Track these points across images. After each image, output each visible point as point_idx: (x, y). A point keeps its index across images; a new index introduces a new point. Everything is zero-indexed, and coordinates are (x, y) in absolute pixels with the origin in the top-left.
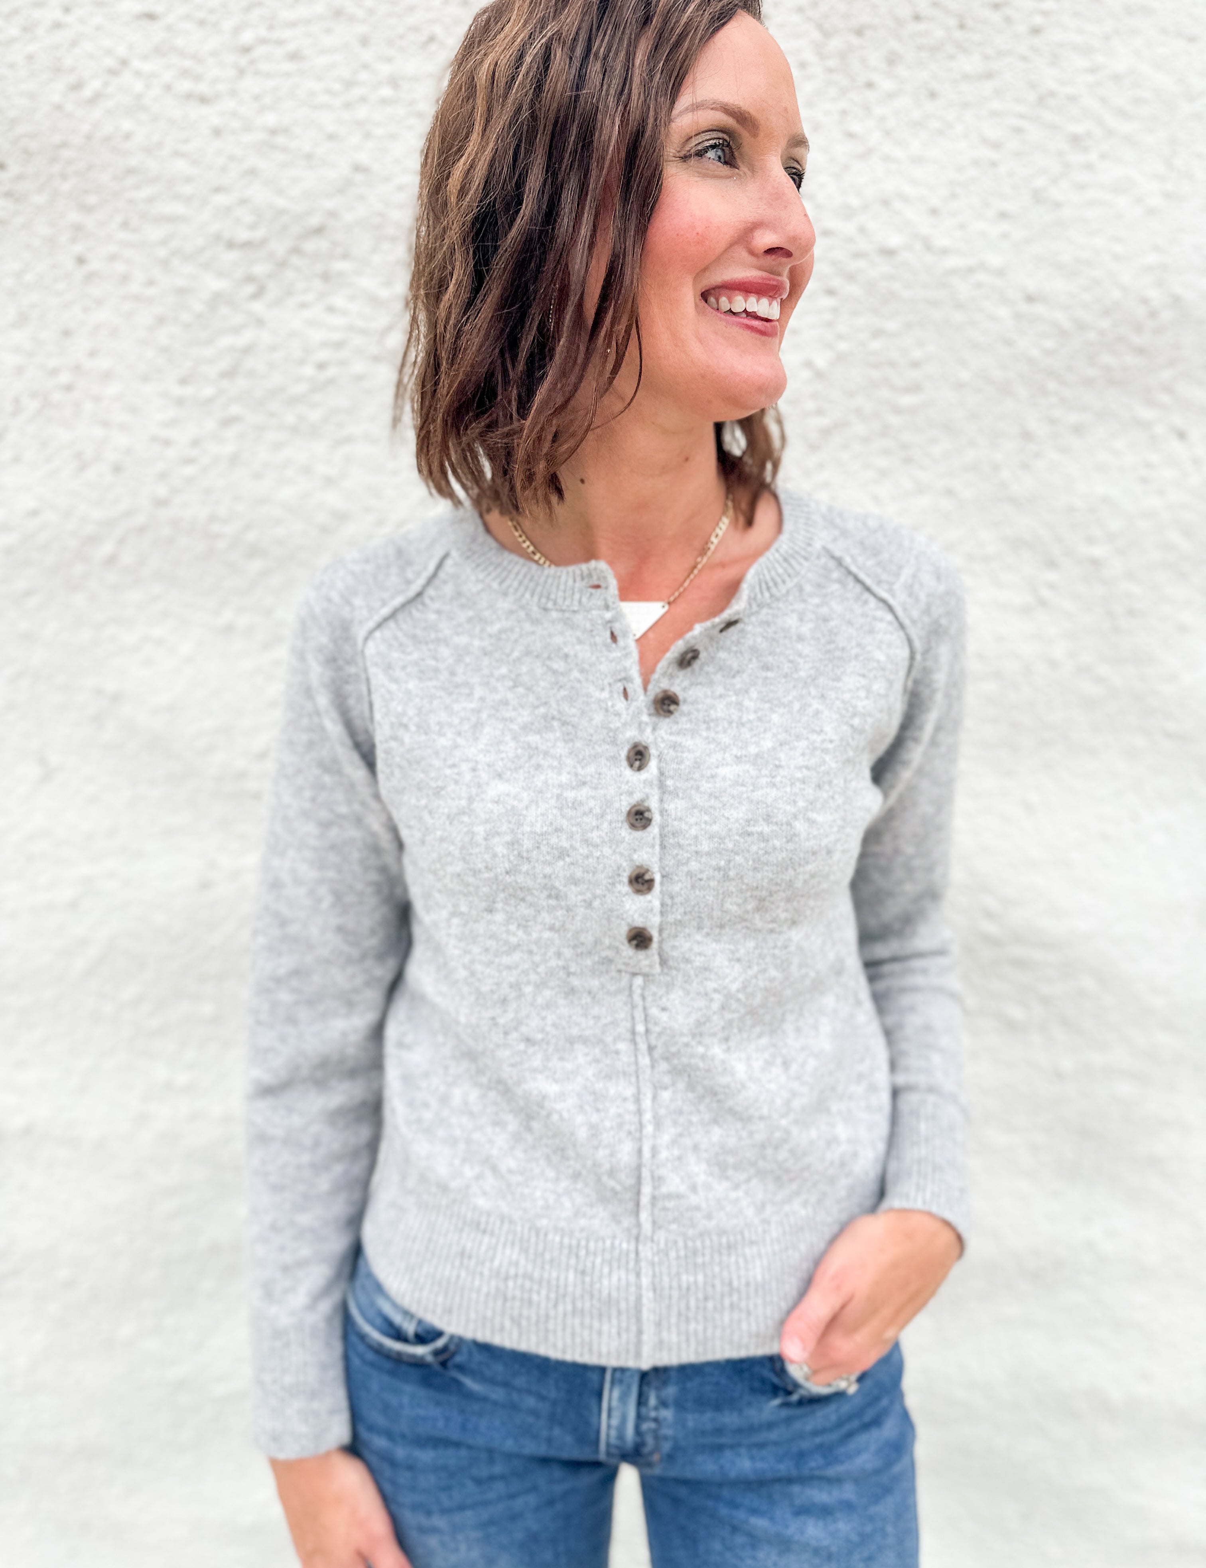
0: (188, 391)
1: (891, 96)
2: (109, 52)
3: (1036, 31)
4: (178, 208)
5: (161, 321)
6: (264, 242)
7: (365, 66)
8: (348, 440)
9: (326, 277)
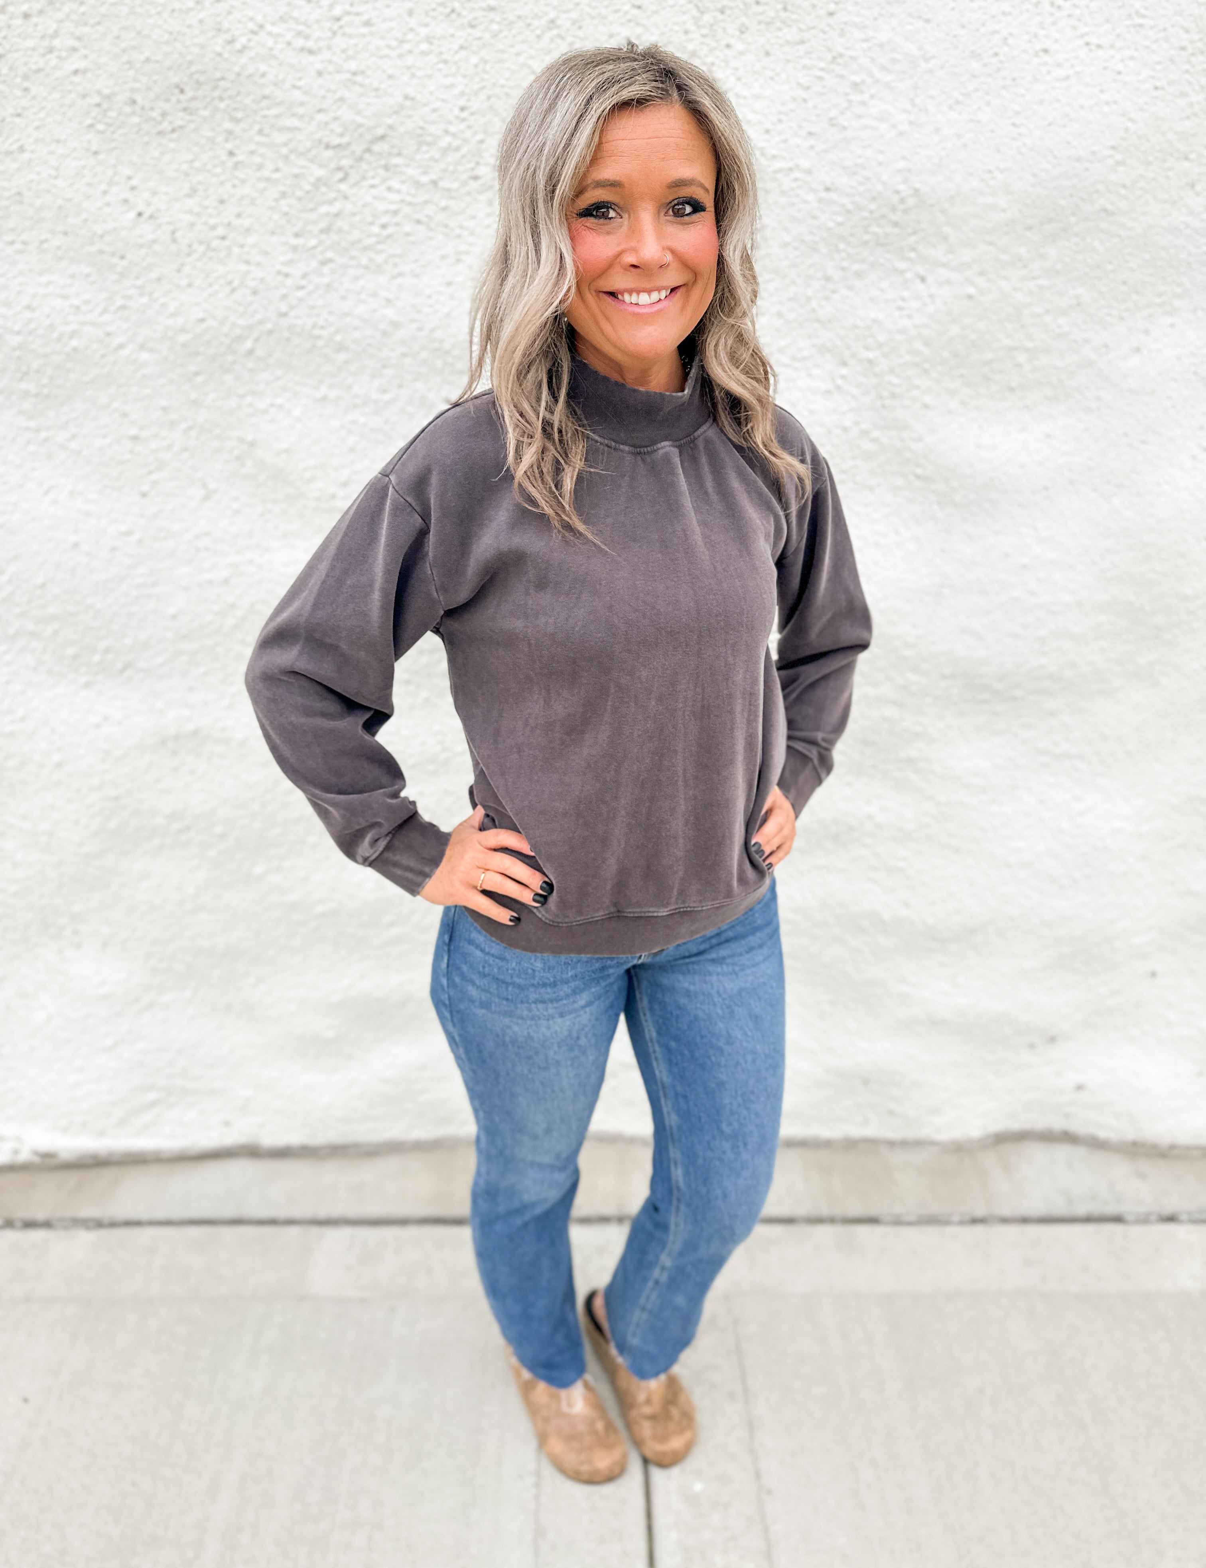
0: (300, 241)
1: (741, 53)
2: (251, 19)
3: (831, 14)
4: (296, 123)
5: (283, 195)
6: (348, 144)
7: (411, 30)
8: (401, 275)
9: (386, 168)
